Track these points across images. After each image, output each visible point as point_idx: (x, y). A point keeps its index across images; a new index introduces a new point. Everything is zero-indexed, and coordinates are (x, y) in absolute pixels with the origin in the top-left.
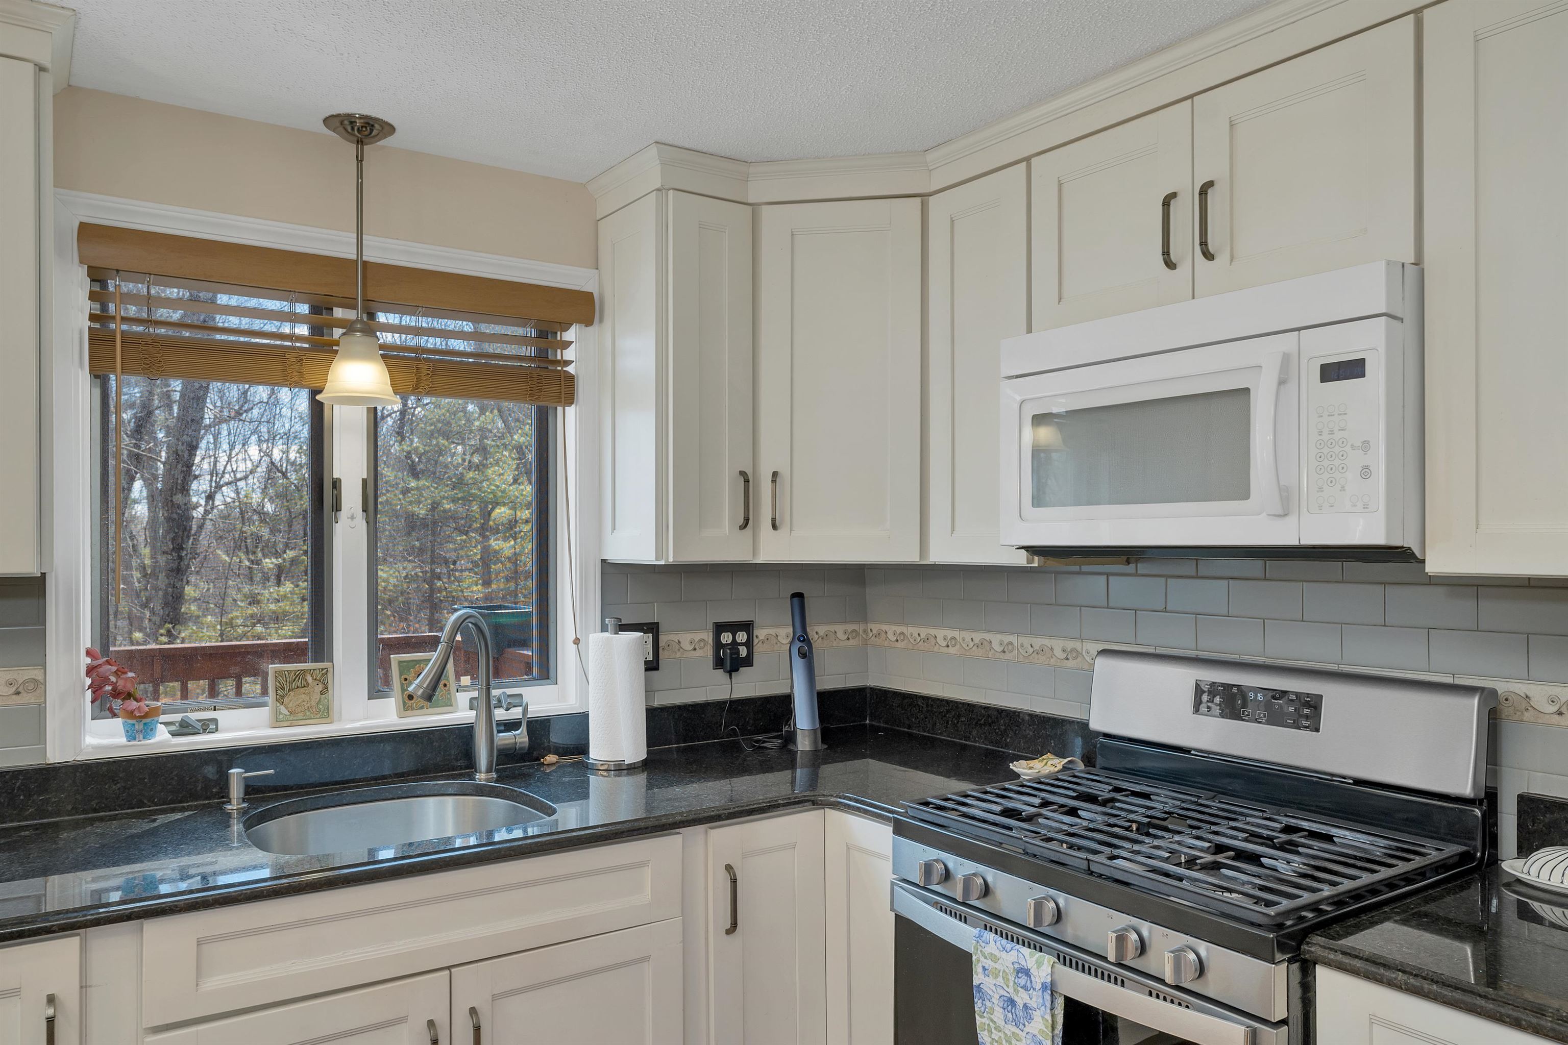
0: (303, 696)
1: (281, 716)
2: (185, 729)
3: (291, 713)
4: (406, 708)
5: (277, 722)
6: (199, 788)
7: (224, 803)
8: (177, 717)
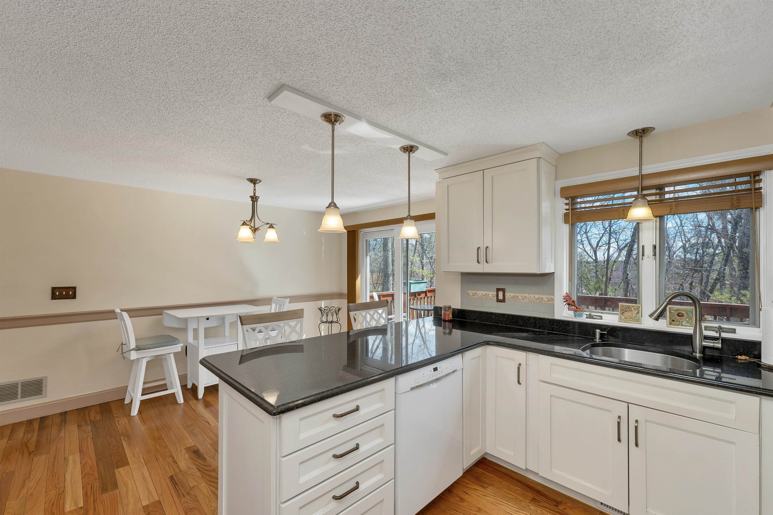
0: (630, 314)
1: (622, 319)
2: (590, 317)
3: (625, 318)
4: (670, 324)
5: (620, 320)
6: (591, 333)
7: (594, 339)
8: (588, 313)
